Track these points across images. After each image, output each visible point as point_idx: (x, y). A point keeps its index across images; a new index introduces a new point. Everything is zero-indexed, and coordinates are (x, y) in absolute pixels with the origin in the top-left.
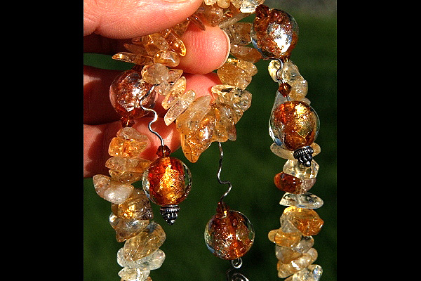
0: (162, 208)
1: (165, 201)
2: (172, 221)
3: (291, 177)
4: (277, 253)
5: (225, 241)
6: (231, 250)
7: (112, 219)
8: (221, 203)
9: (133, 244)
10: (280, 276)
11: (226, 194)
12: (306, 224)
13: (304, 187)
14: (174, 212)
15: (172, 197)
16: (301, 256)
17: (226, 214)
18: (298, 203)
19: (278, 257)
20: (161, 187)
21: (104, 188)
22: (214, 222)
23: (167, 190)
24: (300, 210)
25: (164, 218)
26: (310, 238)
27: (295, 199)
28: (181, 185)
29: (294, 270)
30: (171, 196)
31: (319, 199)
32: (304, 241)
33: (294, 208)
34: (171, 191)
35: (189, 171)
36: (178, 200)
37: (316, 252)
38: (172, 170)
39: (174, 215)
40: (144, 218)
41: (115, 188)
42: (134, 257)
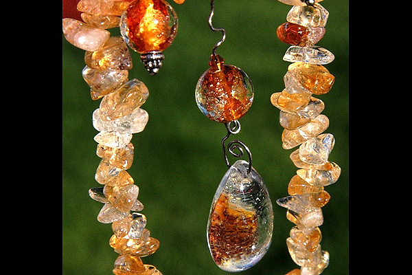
0: (143, 55)
1: (146, 46)
2: (155, 70)
3: (295, 26)
4: (281, 120)
5: (218, 99)
6: (227, 110)
7: (85, 72)
8: (214, 55)
9: (110, 103)
10: (285, 146)
11: (219, 44)
12: (313, 81)
13: (312, 38)
14: (157, 60)
15: (155, 42)
16: (309, 121)
17: (219, 68)
18: (304, 58)
19: (282, 125)
20: (141, 30)
21: (73, 31)
22: (206, 79)
23: (148, 33)
24: (307, 67)
25: (146, 67)
26: (319, 103)
27: (301, 54)
28: (165, 28)
29: (301, 139)
30: (153, 40)
31: (330, 54)
32: (312, 105)
33: (300, 63)
34: (153, 35)
35: (174, 12)
36: (161, 46)
37: (327, 119)
38: (154, 11)
39: (158, 63)
40: (122, 67)
41: (87, 32)
42: (112, 116)
